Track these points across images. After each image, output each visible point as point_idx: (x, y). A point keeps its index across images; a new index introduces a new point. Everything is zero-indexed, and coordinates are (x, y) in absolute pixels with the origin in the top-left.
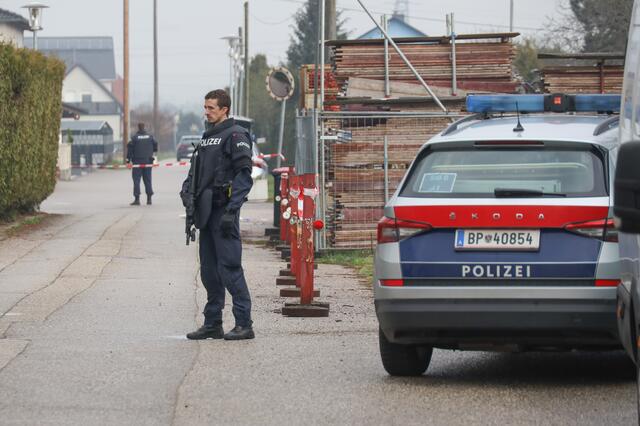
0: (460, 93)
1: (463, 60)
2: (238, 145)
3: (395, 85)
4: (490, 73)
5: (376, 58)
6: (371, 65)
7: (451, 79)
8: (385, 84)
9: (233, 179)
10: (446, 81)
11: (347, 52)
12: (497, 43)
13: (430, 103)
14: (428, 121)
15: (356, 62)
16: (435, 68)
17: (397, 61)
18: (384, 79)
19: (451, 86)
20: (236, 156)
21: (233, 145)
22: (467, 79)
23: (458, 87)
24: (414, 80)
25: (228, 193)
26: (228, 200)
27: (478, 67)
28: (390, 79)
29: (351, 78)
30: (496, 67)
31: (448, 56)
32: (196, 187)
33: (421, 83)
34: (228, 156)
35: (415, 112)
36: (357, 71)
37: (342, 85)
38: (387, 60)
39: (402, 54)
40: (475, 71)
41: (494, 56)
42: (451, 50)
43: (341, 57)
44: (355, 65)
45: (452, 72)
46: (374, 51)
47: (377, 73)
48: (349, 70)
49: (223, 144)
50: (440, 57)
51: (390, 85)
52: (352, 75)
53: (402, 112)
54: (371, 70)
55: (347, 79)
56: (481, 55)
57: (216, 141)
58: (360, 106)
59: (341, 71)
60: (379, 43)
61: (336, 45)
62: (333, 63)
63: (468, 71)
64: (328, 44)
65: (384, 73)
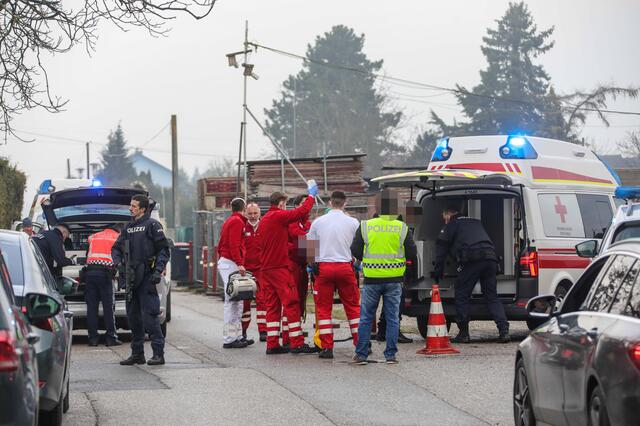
1: (331, 172)
2: (158, 231)
3: (288, 189)
4: (348, 180)
5: (276, 172)
6: (273, 176)
7: (324, 184)
10: (321, 186)
11: (257, 168)
12: (351, 161)
15: (263, 175)
17: (290, 174)
18: (281, 185)
19: (323, 189)
20: (157, 238)
21: (154, 231)
22: (334, 184)
23: (327, 189)
25: (152, 265)
26: (151, 269)
27: (341, 177)
28: (285, 185)
29: (260, 185)
30: (352, 176)
31: (321, 170)
34: (151, 239)
36: (264, 180)
37: (255, 189)
38: (283, 173)
40: (339, 179)
41: (351, 169)
42: (323, 166)
43: (254, 171)
44: (263, 177)
45: (324, 180)
46: (274, 168)
47: (277, 182)
48: (259, 180)
49: (147, 231)
50: (316, 171)
51: (285, 189)
52: (261, 183)
54: (273, 180)
55: (258, 185)
56: (342, 169)
57: (141, 229)
59: (254, 181)
60: (278, 162)
61: (250, 164)
62: (250, 173)
63: (334, 179)
64: (247, 163)
65: (281, 181)
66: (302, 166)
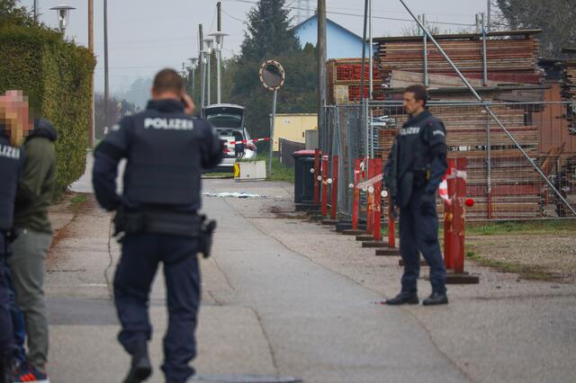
0: (492, 84)
1: (493, 55)
2: (435, 133)
3: (433, 77)
4: (516, 66)
5: (416, 53)
6: (412, 59)
7: (483, 71)
8: (424, 77)
9: (431, 163)
10: (478, 74)
11: (390, 48)
12: (521, 40)
13: (466, 93)
14: (466, 109)
15: (399, 57)
16: (467, 62)
17: (435, 55)
18: (423, 71)
19: (482, 77)
20: (432, 143)
21: (430, 134)
22: (496, 71)
23: (489, 78)
24: (451, 72)
25: (426, 175)
26: (426, 182)
27: (506, 61)
28: (429, 72)
29: (393, 71)
30: (522, 60)
31: (480, 52)
32: (398, 171)
33: (458, 75)
34: (426, 143)
35: (453, 101)
36: (399, 64)
37: (386, 77)
38: (426, 54)
39: (441, 50)
40: (505, 64)
41: (519, 51)
42: (482, 46)
43: (385, 52)
44: (398, 60)
45: (483, 65)
46: (414, 47)
47: (418, 66)
48: (392, 64)
49: (422, 133)
50: (472, 52)
51: (428, 77)
52: (395, 68)
53: (441, 101)
54: (411, 64)
55: (391, 72)
56: (508, 50)
57: (415, 130)
59: (385, 65)
60: (419, 40)
61: (381, 42)
62: (377, 57)
63: (497, 64)
64: (374, 40)
65: (423, 66)
66: (451, 46)
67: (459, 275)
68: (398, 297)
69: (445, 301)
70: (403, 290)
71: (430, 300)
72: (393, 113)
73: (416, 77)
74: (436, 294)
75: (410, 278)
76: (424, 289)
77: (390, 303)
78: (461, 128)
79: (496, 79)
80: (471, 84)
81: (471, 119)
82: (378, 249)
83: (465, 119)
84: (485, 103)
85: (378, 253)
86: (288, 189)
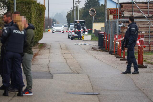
0: (150, 15)
1: (151, 7)
3: (135, 13)
5: (130, 7)
6: (129, 8)
7: (148, 12)
8: (133, 13)
10: (147, 12)
11: (124, 5)
13: (144, 17)
14: (144, 22)
16: (144, 9)
17: (136, 7)
18: (132, 12)
19: (148, 13)
22: (152, 12)
23: (150, 14)
24: (140, 12)
28: (134, 12)
29: (125, 12)
31: (147, 7)
33: (142, 13)
35: (140, 20)
36: (126, 10)
37: (123, 13)
38: (133, 7)
39: (137, 6)
42: (148, 5)
43: (122, 6)
44: (126, 8)
45: (148, 10)
46: (130, 5)
47: (131, 10)
48: (124, 10)
50: (145, 7)
51: (134, 13)
52: (125, 11)
53: (137, 20)
54: (129, 10)
55: (124, 12)
58: (127, 18)
59: (122, 10)
60: (131, 3)
62: (120, 8)
63: (152, 10)
64: (120, 3)
65: (132, 10)
66: (140, 5)
67: (142, 66)
68: (126, 71)
69: (138, 73)
70: (127, 70)
71: (134, 72)
72: (125, 23)
73: (131, 13)
74: (136, 71)
75: (129, 67)
76: (132, 70)
77: (123, 73)
78: (142, 27)
79: (152, 14)
80: (145, 15)
81: (145, 24)
82: (120, 59)
83: (143, 24)
84: (149, 20)
85: (120, 60)
86: (97, 42)
